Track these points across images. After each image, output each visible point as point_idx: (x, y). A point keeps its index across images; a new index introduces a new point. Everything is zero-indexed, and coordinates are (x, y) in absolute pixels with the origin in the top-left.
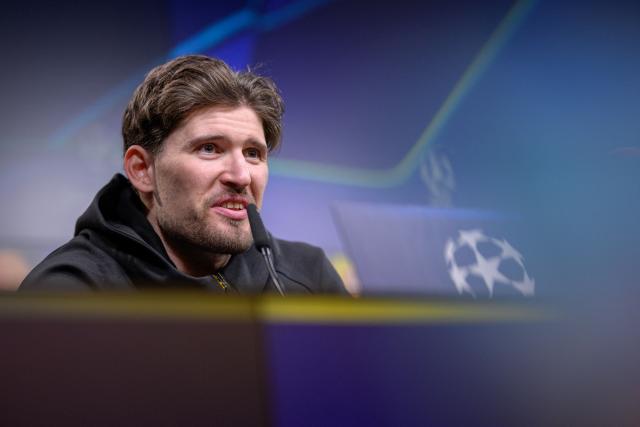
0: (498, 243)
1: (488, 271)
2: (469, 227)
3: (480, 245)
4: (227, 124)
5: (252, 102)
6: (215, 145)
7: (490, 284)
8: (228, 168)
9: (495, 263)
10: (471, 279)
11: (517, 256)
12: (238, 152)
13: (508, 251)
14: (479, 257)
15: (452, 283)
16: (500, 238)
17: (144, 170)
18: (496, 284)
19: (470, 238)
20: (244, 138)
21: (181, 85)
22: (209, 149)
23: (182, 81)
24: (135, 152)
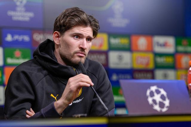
5: (91, 26)
6: (79, 36)
8: (81, 43)
12: (85, 39)
13: (163, 92)
14: (155, 94)
17: (58, 38)
19: (154, 88)
20: (87, 35)
21: (72, 18)
22: (77, 37)
23: (73, 17)
24: (56, 33)
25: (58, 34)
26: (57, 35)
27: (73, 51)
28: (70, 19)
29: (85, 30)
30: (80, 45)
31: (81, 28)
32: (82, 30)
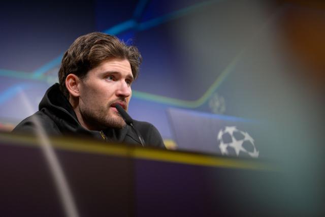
0: (243, 133)
1: (237, 146)
2: (230, 125)
3: (234, 133)
4: (120, 67)
5: (129, 58)
6: (113, 76)
7: (237, 152)
8: (119, 88)
9: (241, 142)
10: (229, 148)
11: (251, 140)
12: (123, 81)
13: (248, 137)
14: (234, 139)
15: (219, 150)
16: (245, 132)
17: (75, 86)
18: (241, 152)
19: (230, 130)
20: (126, 74)
21: (100, 47)
22: (111, 79)
23: (100, 45)
24: (71, 77)
25: (74, 79)
26: (73, 81)
27: (107, 103)
28: (96, 49)
29: (121, 66)
30: (117, 91)
31: (116, 62)
32: (118, 65)
